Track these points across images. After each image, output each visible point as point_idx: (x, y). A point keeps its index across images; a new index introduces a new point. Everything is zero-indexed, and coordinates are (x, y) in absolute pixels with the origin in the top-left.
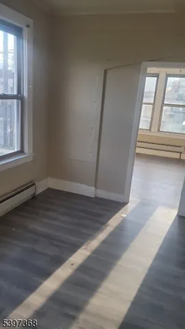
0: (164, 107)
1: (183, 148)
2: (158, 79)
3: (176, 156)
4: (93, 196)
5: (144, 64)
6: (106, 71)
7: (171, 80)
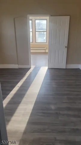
0: (36, 33)
1: (45, 48)
2: (32, 21)
3: (44, 51)
4: (18, 68)
5: (28, 15)
6: (14, 19)
7: (37, 21)
